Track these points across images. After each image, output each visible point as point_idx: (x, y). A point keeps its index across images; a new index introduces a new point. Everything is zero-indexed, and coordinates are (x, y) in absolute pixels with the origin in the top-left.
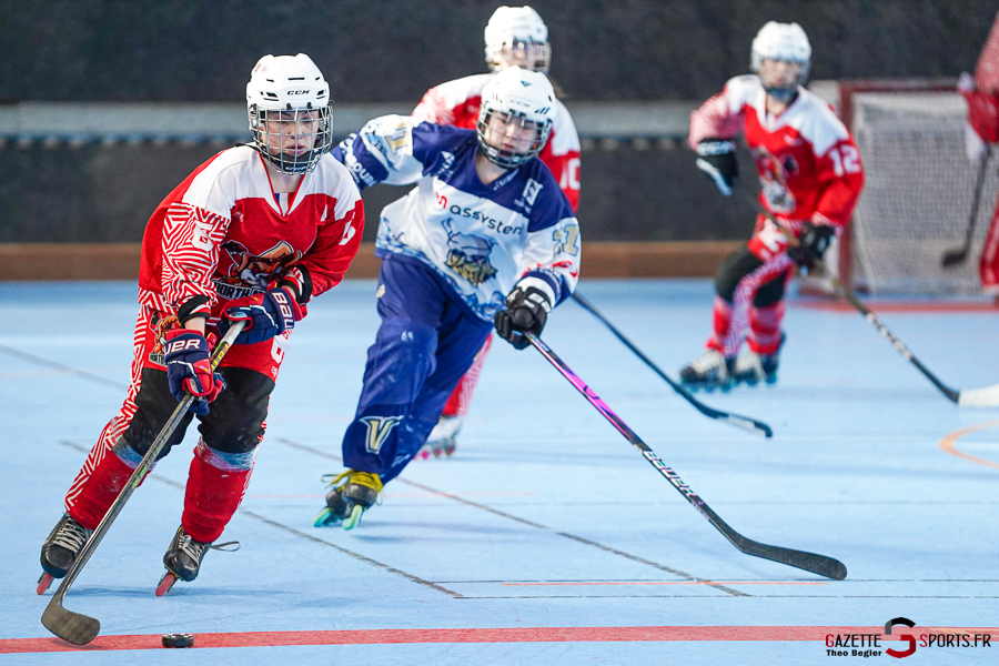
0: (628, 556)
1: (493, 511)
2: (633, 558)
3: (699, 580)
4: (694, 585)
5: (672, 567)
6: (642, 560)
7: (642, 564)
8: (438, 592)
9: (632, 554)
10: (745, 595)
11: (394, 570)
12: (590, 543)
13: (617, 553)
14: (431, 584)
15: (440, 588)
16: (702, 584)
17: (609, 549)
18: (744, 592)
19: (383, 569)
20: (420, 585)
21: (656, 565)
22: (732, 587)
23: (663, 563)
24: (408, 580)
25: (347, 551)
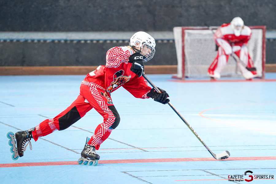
0: (121, 142)
1: (90, 132)
2: (122, 143)
3: (137, 148)
4: (136, 149)
5: (131, 145)
6: (124, 143)
7: (124, 144)
8: (73, 152)
9: (122, 142)
10: (148, 151)
11: (63, 147)
12: (112, 139)
13: (118, 142)
14: (71, 150)
15: (73, 151)
16: (138, 149)
17: (116, 141)
18: (147, 151)
19: (60, 147)
20: (69, 150)
21: (127, 144)
22: (145, 149)
23: (129, 144)
24: (66, 149)
25: (51, 142)
